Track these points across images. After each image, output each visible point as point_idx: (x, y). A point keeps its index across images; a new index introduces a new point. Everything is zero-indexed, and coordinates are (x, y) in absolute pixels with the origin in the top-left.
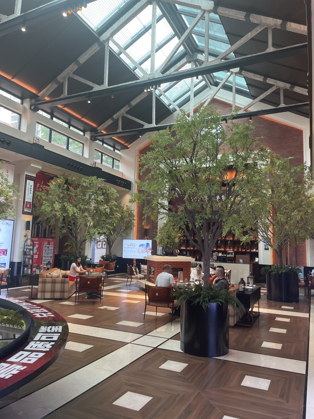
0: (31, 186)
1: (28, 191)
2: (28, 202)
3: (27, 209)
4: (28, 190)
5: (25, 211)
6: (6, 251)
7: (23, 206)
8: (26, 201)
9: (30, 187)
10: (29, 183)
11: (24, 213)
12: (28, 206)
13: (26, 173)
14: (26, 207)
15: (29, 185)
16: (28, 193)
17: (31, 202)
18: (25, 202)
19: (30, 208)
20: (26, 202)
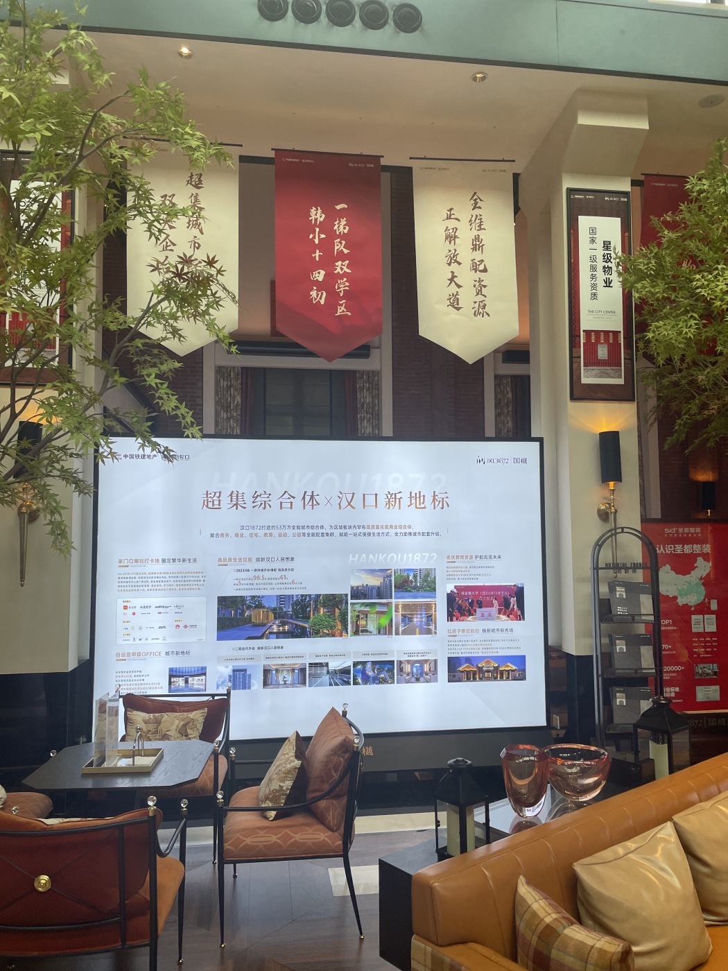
0: (607, 245)
1: (593, 277)
2: (597, 333)
3: (596, 370)
4: (593, 268)
5: (584, 380)
6: (519, 593)
7: (573, 358)
8: (582, 328)
9: (600, 252)
10: (593, 231)
11: (581, 393)
12: (602, 352)
13: (568, 183)
14: (592, 361)
15: (593, 241)
16: (594, 286)
17: (616, 333)
18: (582, 333)
19: (613, 361)
20: (588, 333)
